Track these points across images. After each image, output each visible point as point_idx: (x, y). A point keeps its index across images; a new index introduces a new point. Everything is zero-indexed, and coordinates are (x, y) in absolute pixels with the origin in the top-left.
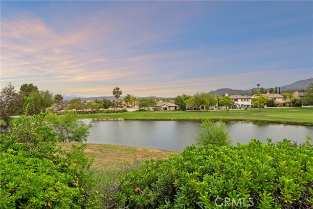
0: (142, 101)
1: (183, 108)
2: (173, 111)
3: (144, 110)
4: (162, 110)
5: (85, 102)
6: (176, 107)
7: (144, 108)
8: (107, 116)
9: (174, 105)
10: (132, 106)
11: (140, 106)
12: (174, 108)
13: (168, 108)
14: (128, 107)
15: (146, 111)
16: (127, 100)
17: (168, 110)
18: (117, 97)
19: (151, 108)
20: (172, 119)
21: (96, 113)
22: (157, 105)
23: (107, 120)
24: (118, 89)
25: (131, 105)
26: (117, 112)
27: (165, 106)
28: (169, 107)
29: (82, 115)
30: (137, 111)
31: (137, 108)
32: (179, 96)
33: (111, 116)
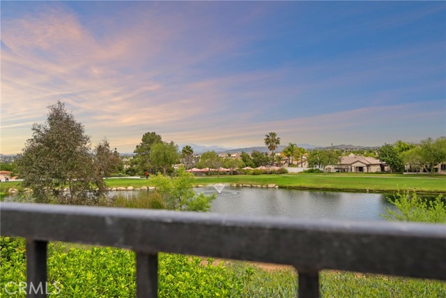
0: (315, 154)
1: (398, 169)
2: (377, 173)
3: (318, 172)
4: (353, 171)
5: (230, 155)
6: (382, 167)
7: (318, 167)
8: (253, 180)
9: (378, 161)
10: (298, 164)
11: (309, 164)
12: (379, 167)
13: (365, 168)
14: (290, 165)
15: (322, 172)
16: (289, 153)
17: (365, 170)
18: (272, 148)
19: (332, 167)
20: (368, 188)
21: (238, 174)
22: (342, 163)
23: (252, 187)
24: (273, 135)
25: (295, 163)
26: (271, 173)
27: (359, 164)
28: (368, 166)
29: (216, 177)
30: (305, 172)
31: (305, 167)
32: (387, 146)
33: (258, 180)
